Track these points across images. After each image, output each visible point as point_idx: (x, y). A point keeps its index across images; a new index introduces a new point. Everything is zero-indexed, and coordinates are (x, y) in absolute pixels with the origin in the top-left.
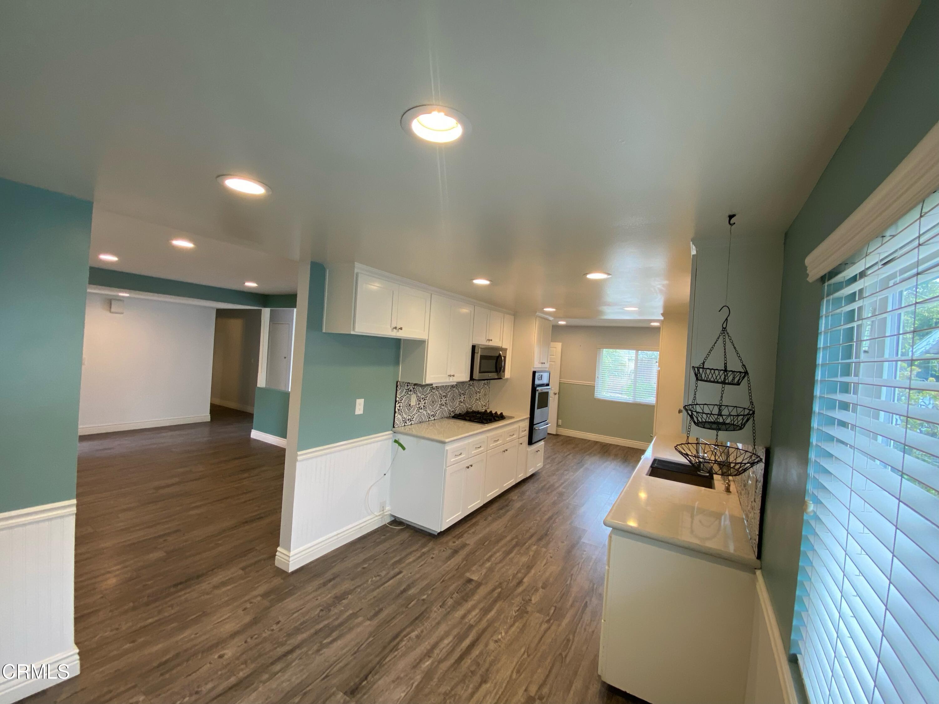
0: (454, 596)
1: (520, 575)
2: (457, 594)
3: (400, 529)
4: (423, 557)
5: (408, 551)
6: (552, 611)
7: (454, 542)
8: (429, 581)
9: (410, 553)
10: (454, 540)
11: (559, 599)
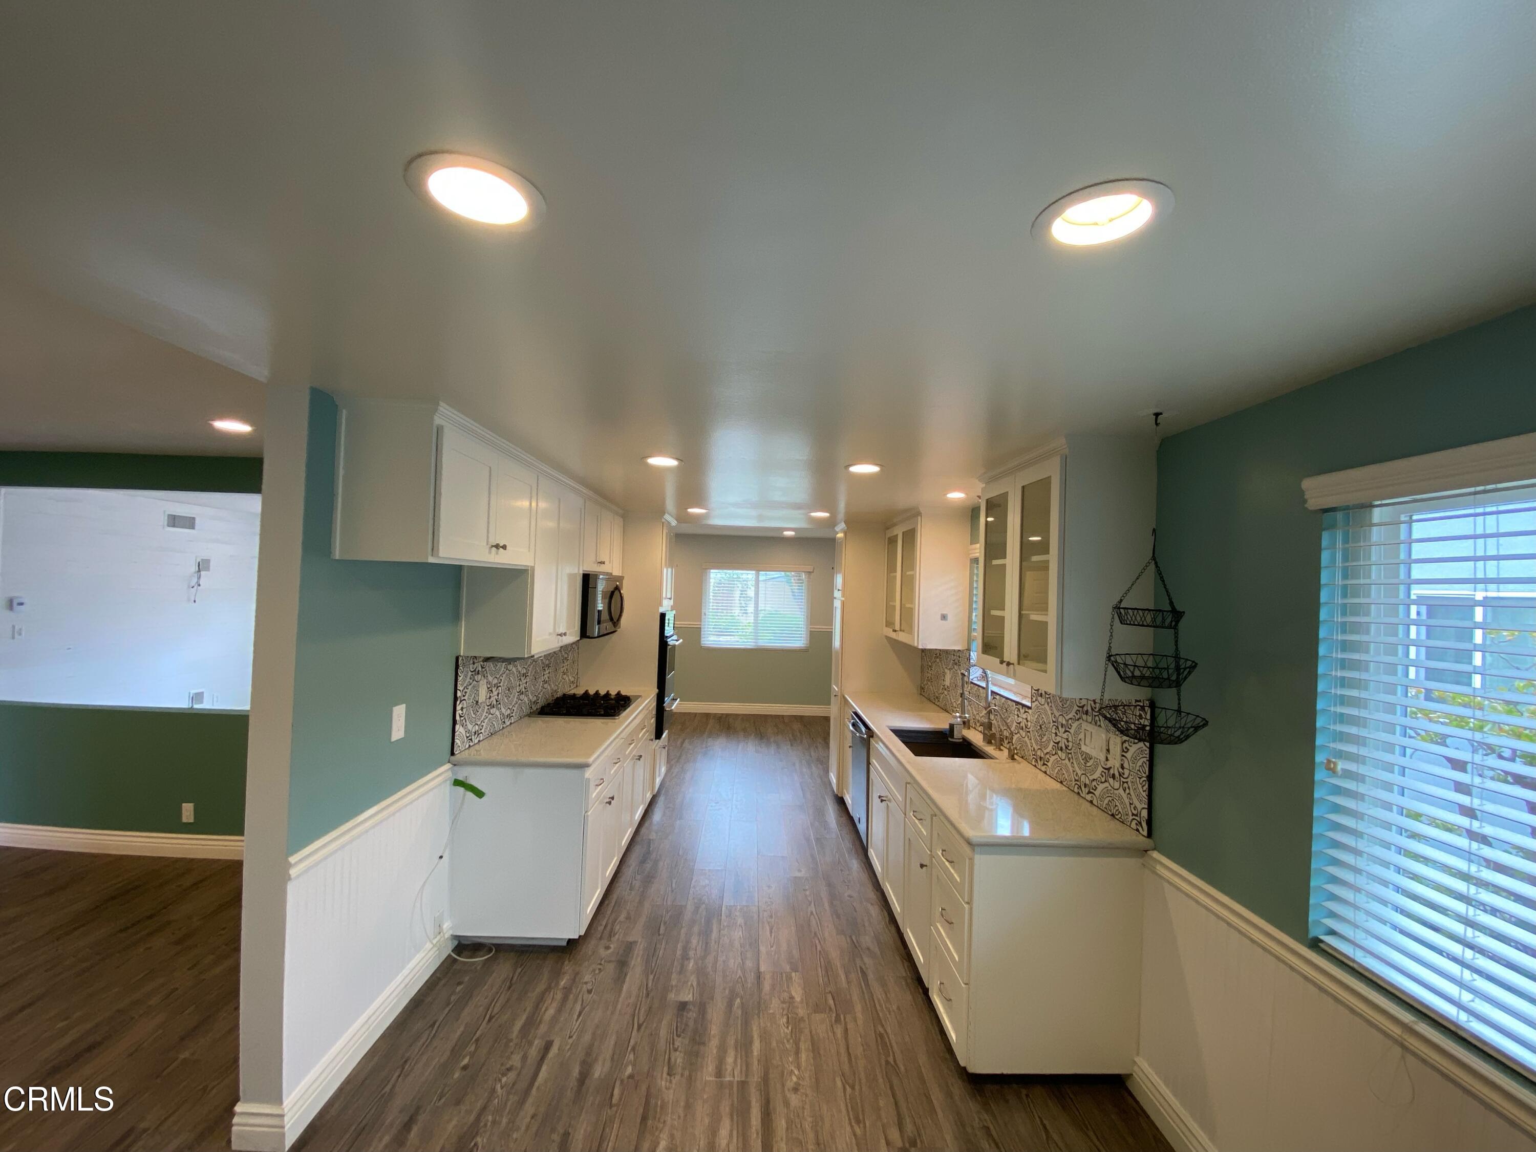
0: (677, 1044)
1: (749, 964)
2: (680, 1039)
3: (486, 959)
4: (571, 996)
5: (533, 995)
6: (831, 1002)
7: (607, 948)
8: (614, 1037)
9: (541, 999)
10: (604, 942)
11: (826, 979)
